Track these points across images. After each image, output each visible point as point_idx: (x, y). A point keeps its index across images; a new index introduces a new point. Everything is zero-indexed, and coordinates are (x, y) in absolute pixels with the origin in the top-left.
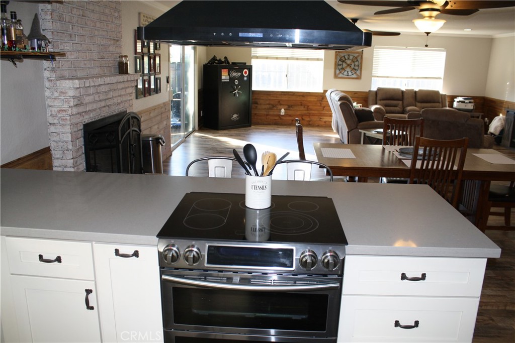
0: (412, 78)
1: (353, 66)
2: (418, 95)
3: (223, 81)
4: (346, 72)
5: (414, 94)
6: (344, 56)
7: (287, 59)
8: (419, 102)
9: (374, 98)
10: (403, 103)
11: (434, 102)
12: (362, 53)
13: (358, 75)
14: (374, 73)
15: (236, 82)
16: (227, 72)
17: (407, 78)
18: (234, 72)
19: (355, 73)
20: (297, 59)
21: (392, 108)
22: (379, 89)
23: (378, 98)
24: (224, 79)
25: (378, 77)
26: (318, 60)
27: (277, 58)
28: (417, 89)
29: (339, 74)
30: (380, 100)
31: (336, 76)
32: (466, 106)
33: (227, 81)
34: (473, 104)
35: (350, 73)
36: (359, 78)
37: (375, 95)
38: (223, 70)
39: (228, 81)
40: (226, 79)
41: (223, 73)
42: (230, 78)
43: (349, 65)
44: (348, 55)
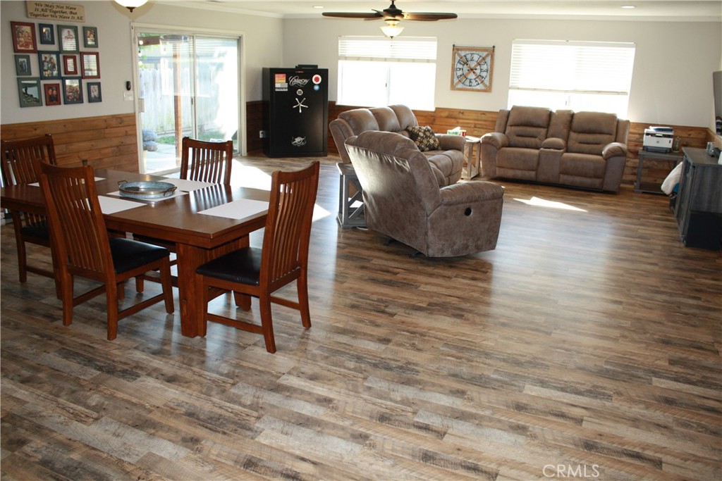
0: (575, 91)
1: (478, 72)
2: (575, 120)
3: (277, 90)
4: (468, 81)
5: (569, 118)
6: (465, 56)
7: (386, 60)
8: (575, 132)
9: (503, 123)
10: (547, 131)
11: (601, 133)
12: (493, 51)
13: (485, 86)
14: (512, 82)
15: (300, 92)
16: (285, 78)
17: (566, 91)
18: (296, 78)
19: (482, 82)
20: (399, 60)
21: (527, 140)
22: (514, 108)
23: (509, 122)
24: (279, 88)
25: (518, 88)
26: (428, 61)
27: (372, 59)
28: (576, 111)
29: (457, 84)
30: (511, 126)
31: (453, 87)
32: (658, 142)
33: (284, 90)
34: (672, 140)
35: (474, 83)
36: (488, 89)
37: (505, 119)
38: (276, 75)
39: (287, 90)
40: (282, 88)
41: (276, 79)
42: (289, 87)
43: (472, 70)
44: (472, 54)
